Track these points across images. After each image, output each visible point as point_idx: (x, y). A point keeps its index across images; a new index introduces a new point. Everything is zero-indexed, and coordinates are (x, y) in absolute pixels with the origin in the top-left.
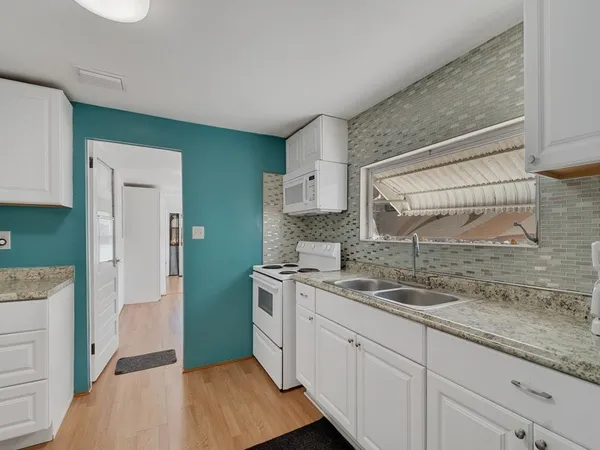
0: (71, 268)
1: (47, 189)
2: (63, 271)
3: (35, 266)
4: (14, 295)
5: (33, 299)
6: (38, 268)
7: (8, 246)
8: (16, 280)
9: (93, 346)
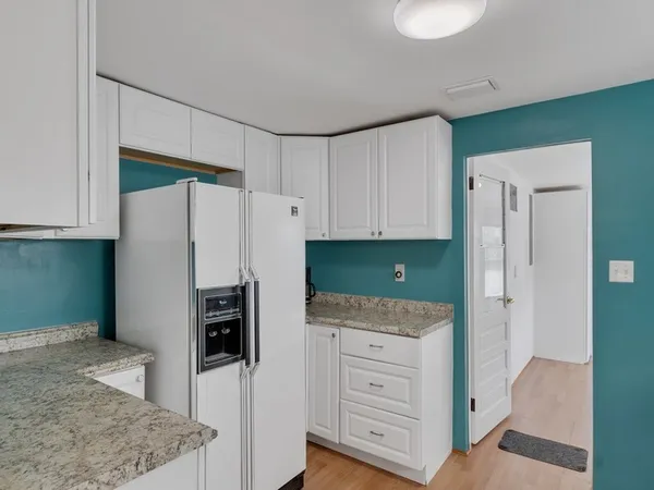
0: (451, 306)
1: (425, 223)
2: (443, 308)
3: (421, 300)
4: (396, 329)
5: (409, 336)
6: (423, 303)
7: (402, 279)
8: (407, 312)
9: (473, 401)
